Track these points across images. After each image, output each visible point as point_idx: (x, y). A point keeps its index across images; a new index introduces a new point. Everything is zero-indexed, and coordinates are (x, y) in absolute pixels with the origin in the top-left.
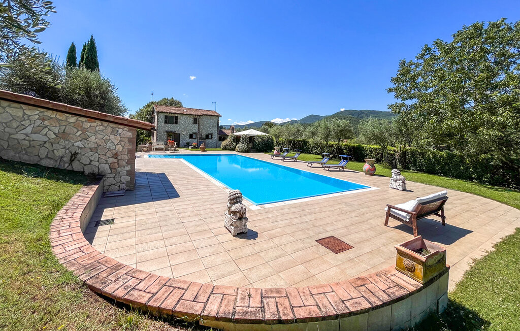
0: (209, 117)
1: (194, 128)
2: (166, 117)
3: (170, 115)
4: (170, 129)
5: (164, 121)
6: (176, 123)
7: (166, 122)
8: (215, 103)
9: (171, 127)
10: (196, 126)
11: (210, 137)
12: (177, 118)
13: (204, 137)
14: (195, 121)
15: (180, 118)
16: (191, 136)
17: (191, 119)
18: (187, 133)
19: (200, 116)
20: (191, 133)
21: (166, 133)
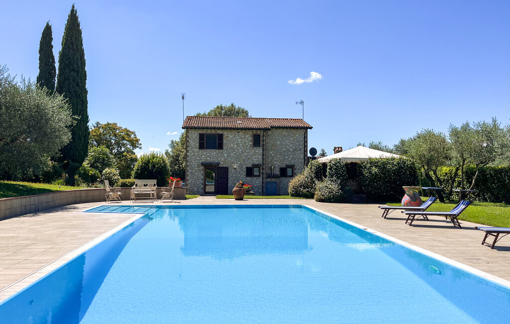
0: (285, 132)
1: (255, 156)
2: (201, 137)
3: (209, 132)
4: (209, 160)
5: (198, 145)
6: (220, 146)
7: (201, 147)
8: (302, 103)
9: (211, 156)
10: (259, 150)
11: (289, 172)
12: (221, 137)
13: (277, 172)
14: (257, 141)
15: (228, 137)
16: (249, 172)
17: (248, 138)
18: (241, 166)
19: (266, 130)
20: (250, 165)
21: (202, 168)
